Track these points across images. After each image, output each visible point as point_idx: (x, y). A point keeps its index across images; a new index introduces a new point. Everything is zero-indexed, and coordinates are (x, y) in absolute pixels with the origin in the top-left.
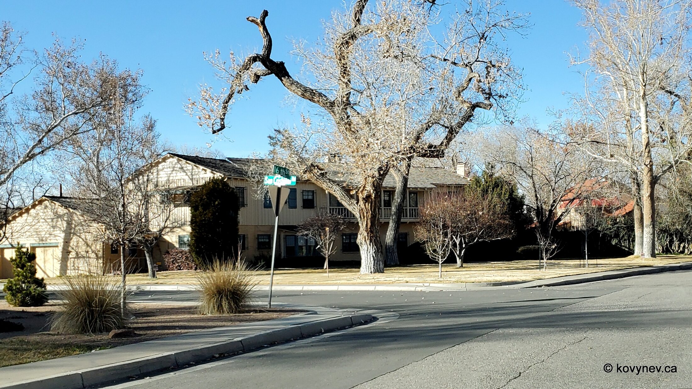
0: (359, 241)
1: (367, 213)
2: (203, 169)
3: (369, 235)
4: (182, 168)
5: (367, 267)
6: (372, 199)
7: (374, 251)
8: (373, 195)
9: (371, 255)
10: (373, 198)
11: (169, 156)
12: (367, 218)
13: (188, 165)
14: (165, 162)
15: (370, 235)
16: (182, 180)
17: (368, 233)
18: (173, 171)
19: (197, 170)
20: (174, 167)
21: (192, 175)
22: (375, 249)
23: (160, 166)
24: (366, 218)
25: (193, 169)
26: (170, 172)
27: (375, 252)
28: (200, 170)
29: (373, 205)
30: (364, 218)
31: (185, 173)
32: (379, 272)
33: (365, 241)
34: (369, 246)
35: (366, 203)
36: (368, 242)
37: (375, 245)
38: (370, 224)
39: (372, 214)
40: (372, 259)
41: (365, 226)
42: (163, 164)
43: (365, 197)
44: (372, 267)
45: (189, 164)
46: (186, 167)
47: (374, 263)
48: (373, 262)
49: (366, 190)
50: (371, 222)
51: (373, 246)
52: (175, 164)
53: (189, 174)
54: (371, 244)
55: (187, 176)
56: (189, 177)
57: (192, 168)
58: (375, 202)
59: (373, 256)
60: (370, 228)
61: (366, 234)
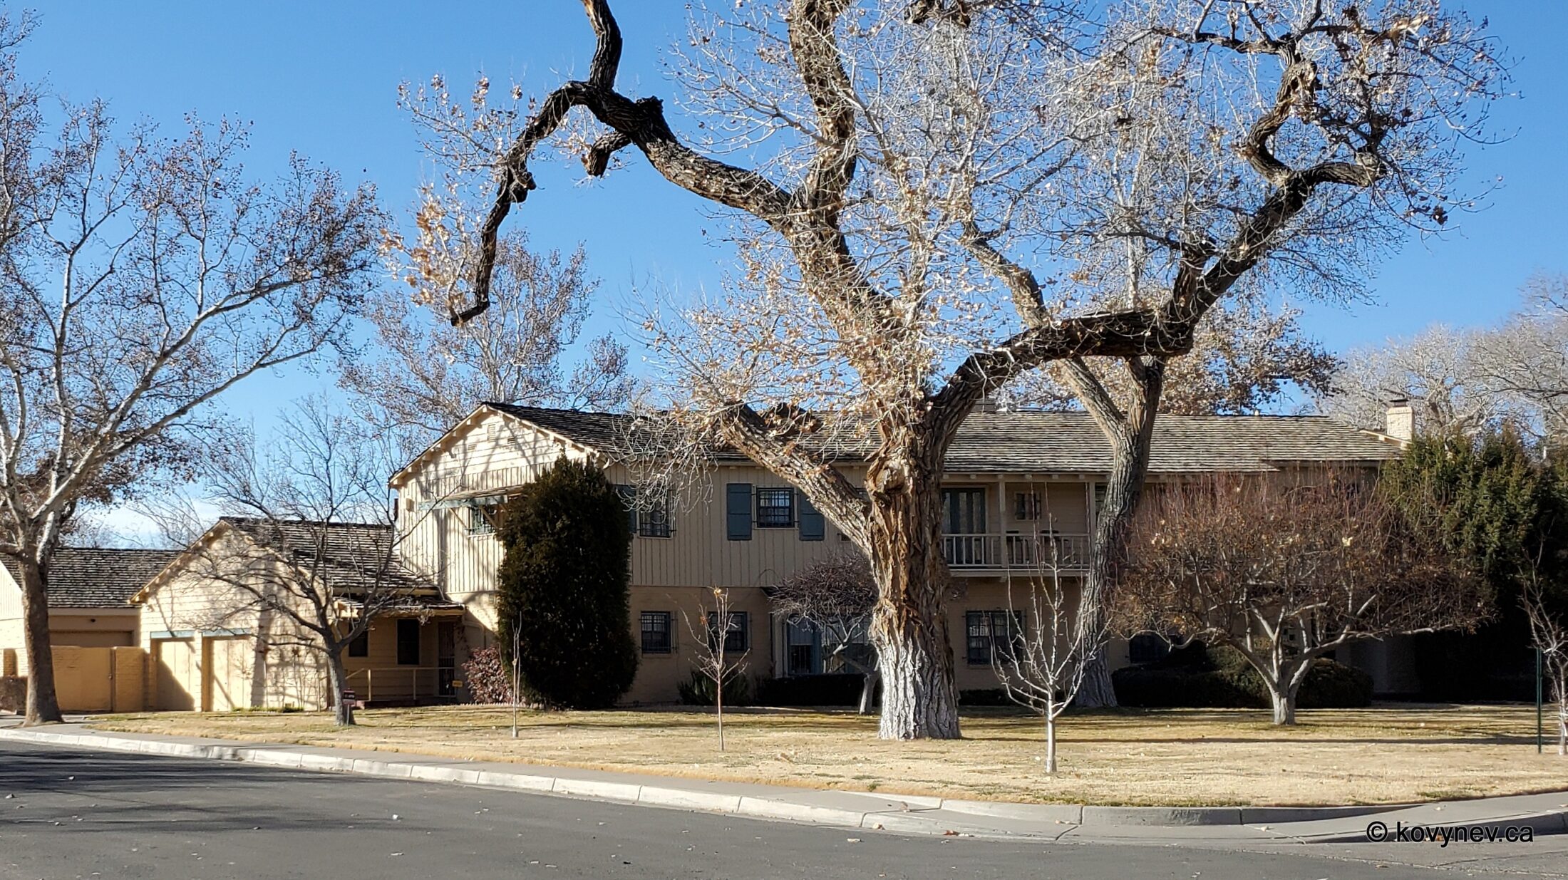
0: (874, 634)
1: (893, 542)
2: (556, 440)
3: (904, 613)
4: (513, 440)
5: (895, 718)
6: (905, 497)
7: (918, 665)
8: (910, 484)
9: (909, 680)
10: (909, 491)
11: (485, 410)
12: (895, 559)
13: (526, 431)
14: (480, 427)
15: (908, 612)
16: (514, 471)
17: (899, 609)
18: (494, 448)
19: (544, 443)
20: (497, 439)
21: (535, 455)
22: (921, 659)
23: (472, 437)
24: (891, 560)
25: (536, 441)
26: (489, 452)
27: (920, 670)
28: (551, 443)
29: (912, 514)
30: (886, 557)
31: (520, 453)
32: (933, 736)
33: (891, 632)
34: (902, 649)
35: (887, 508)
36: (900, 636)
37: (925, 648)
38: (906, 579)
39: (909, 546)
40: (911, 692)
41: (888, 583)
42: (477, 431)
43: (881, 490)
44: (911, 717)
45: (529, 428)
46: (523, 436)
47: (918, 704)
48: (913, 702)
49: (886, 468)
50: (910, 573)
51: (915, 649)
52: (501, 430)
53: (529, 453)
54: (910, 643)
55: (524, 460)
56: (529, 462)
57: (536, 437)
58: (919, 506)
59: (914, 682)
60: (906, 592)
61: (892, 611)
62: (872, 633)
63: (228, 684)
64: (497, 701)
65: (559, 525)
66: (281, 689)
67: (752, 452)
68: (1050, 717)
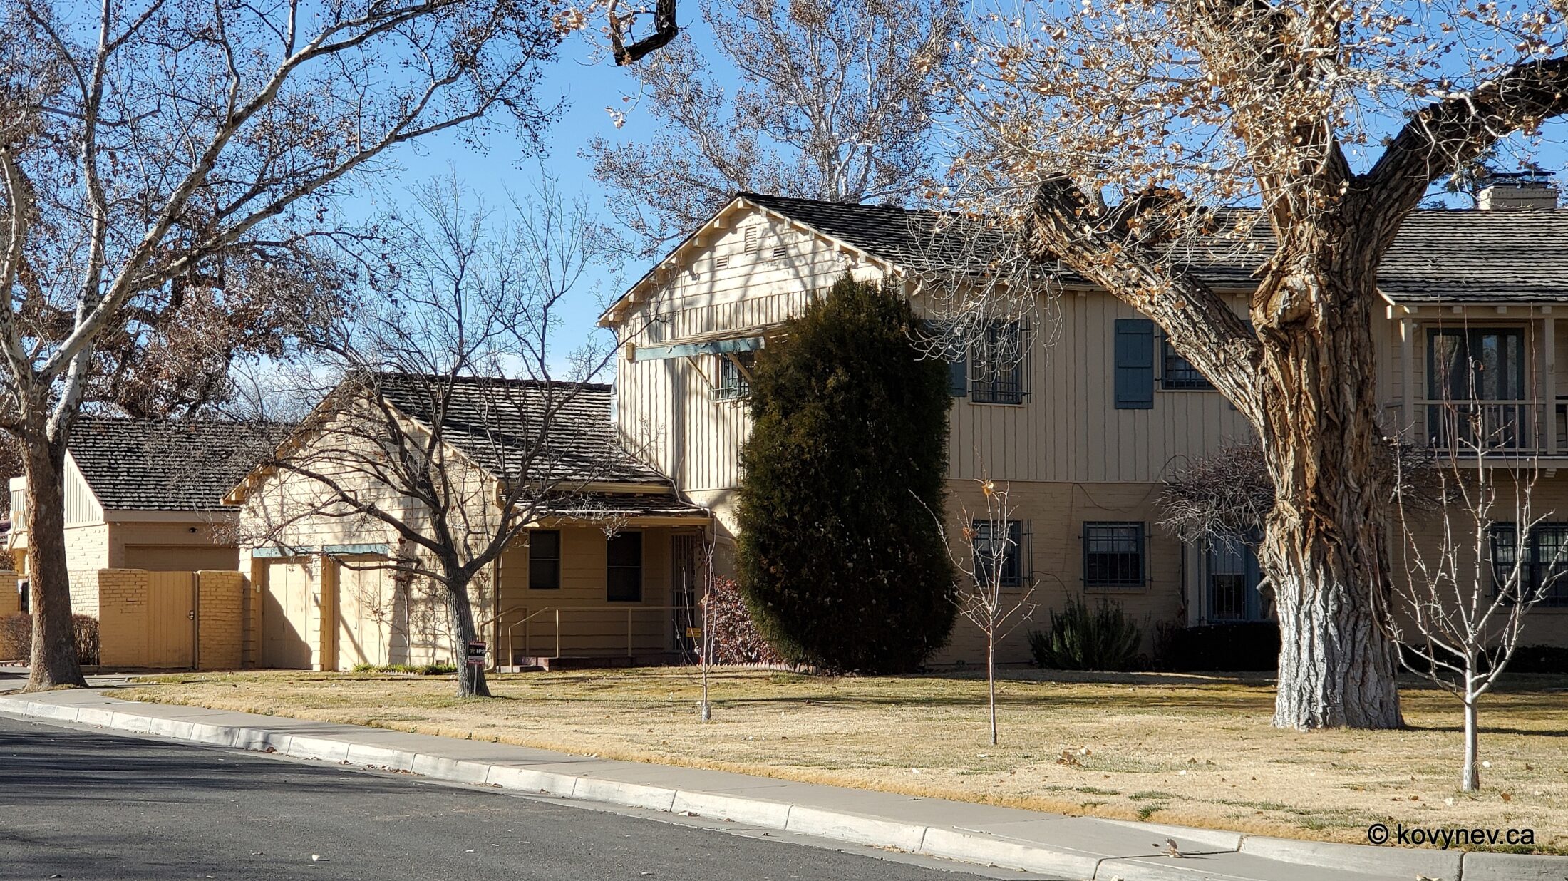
0: (1266, 558)
1: (1296, 409)
2: (843, 251)
3: (1312, 523)
4: (782, 251)
5: (1295, 694)
6: (1311, 335)
7: (1332, 607)
8: (1319, 313)
9: (1317, 632)
10: (1318, 326)
11: (740, 205)
12: (1298, 436)
13: (801, 237)
14: (734, 231)
15: (1318, 522)
16: (783, 299)
17: (1305, 517)
18: (754, 264)
19: (827, 256)
20: (760, 250)
21: (813, 275)
22: (1337, 597)
23: (722, 248)
24: (1292, 439)
25: (815, 252)
26: (746, 270)
27: (1336, 615)
28: (835, 255)
29: (1322, 364)
30: (1285, 435)
31: (791, 271)
32: (1354, 724)
33: (1291, 555)
34: (1308, 583)
35: (1285, 352)
36: (1305, 560)
37: (1345, 580)
38: (1315, 468)
39: (1319, 414)
40: (1319, 653)
41: (1288, 476)
42: (729, 237)
43: (1274, 325)
44: (1319, 692)
45: (805, 232)
46: (796, 245)
47: (1331, 672)
48: (1322, 669)
49: (1284, 288)
50: (1322, 460)
51: (1329, 582)
52: (764, 237)
53: (804, 271)
54: (1321, 573)
55: (798, 282)
56: (804, 285)
57: (815, 247)
58: (1334, 349)
59: (1326, 637)
60: (1317, 489)
61: (1294, 521)
62: (1264, 556)
63: (359, 628)
64: (749, 660)
65: (831, 382)
66: (431, 638)
67: (1083, 263)
68: (1469, 699)
